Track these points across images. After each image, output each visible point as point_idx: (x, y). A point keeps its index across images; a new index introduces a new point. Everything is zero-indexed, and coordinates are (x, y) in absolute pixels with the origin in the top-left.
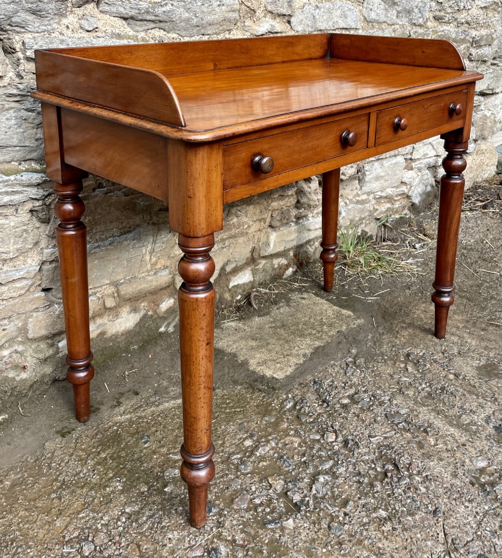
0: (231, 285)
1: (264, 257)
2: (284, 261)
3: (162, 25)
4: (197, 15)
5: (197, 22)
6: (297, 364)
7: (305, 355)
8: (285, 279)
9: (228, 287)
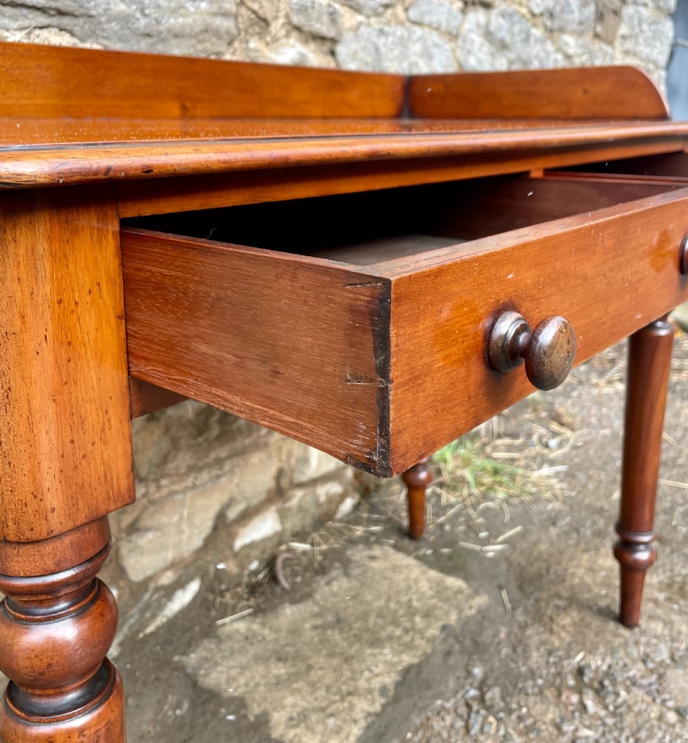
0: (239, 544)
1: (301, 485)
2: (335, 488)
3: (65, 21)
4: (147, 11)
5: (146, 26)
6: (369, 714)
7: (383, 691)
8: (341, 521)
9: (231, 547)
